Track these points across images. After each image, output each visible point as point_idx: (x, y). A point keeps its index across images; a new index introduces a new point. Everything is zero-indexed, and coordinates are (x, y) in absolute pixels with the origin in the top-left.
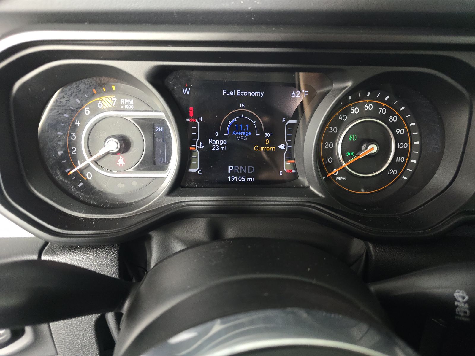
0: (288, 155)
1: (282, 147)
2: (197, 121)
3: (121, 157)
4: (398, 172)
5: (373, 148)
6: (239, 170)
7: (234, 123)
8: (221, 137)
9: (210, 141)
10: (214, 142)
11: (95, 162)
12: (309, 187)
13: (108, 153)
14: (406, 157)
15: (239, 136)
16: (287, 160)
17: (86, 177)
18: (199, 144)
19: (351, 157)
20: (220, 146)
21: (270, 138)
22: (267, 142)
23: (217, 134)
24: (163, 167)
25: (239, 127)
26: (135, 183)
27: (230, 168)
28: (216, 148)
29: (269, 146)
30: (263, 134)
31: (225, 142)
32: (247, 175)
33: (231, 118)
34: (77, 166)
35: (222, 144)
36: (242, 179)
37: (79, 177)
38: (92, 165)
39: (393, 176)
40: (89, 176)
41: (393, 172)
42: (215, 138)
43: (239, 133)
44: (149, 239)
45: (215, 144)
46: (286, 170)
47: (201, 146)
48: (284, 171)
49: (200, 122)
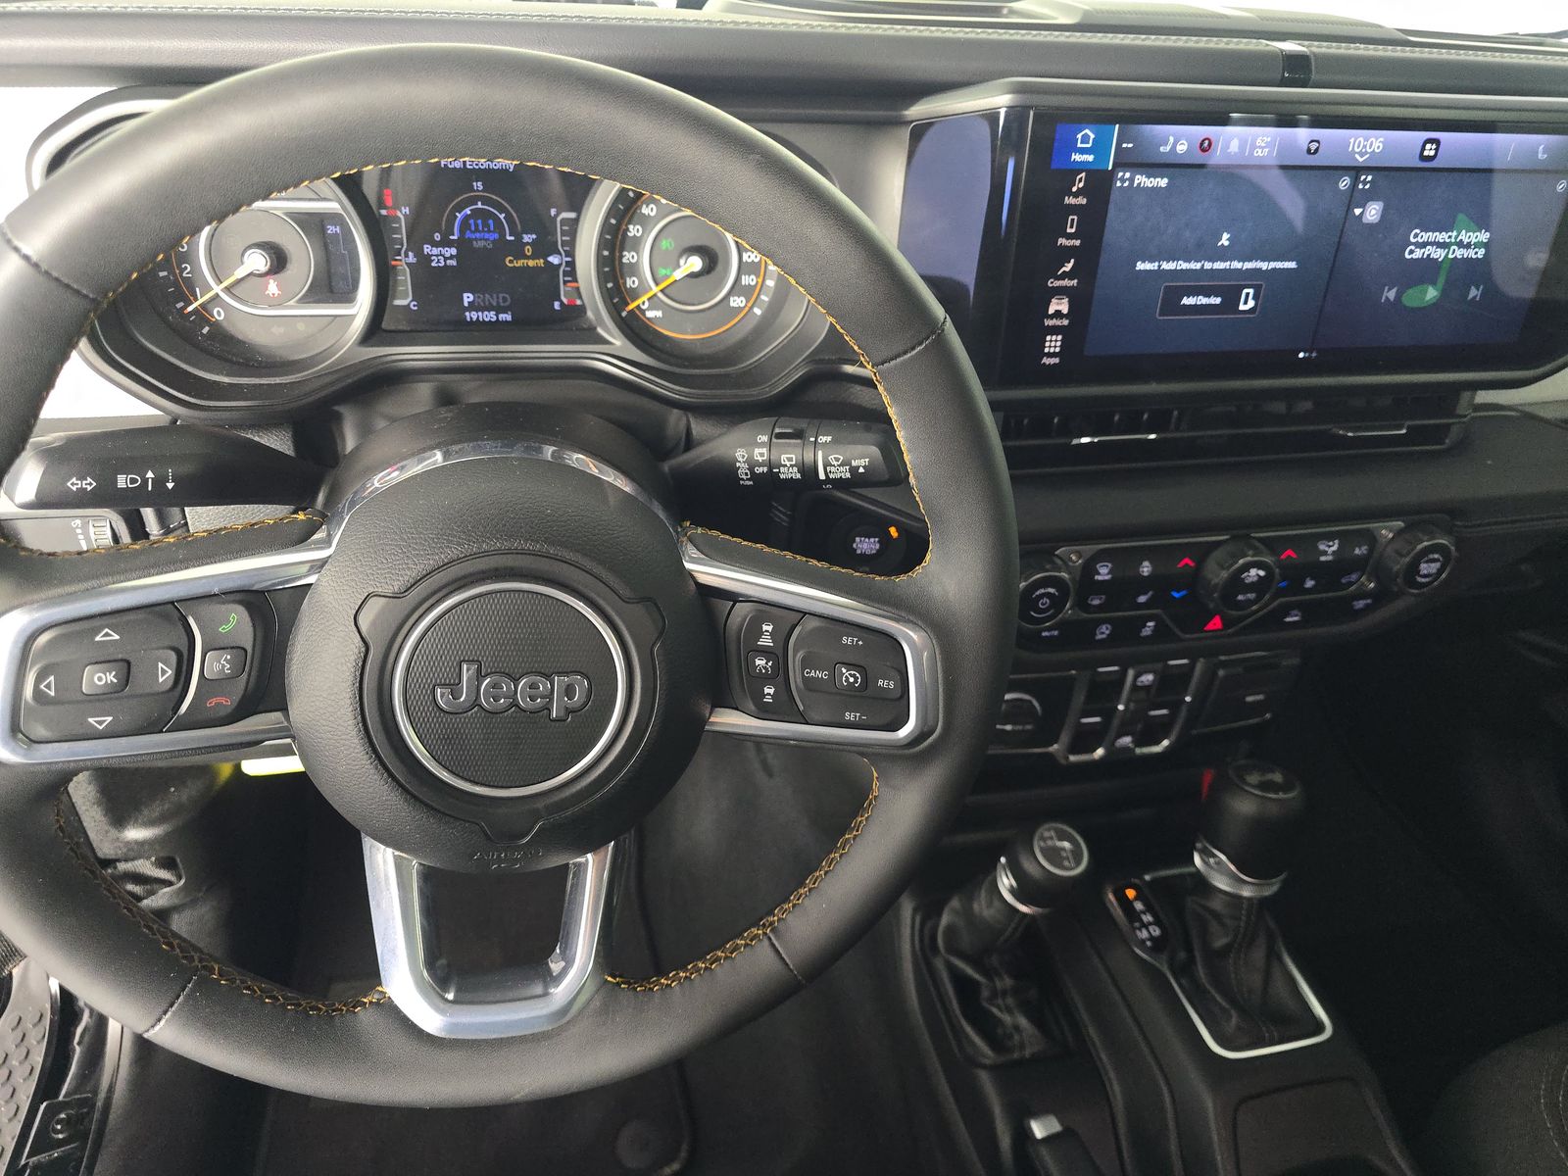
0: (565, 274)
1: (554, 260)
2: (399, 214)
3: (271, 281)
4: (747, 302)
5: (695, 263)
6: (484, 301)
7: (467, 217)
8: (449, 244)
9: (427, 249)
10: (435, 251)
11: (228, 290)
12: (595, 328)
13: (251, 274)
14: (757, 276)
15: (476, 239)
16: (565, 282)
17: (213, 317)
18: (407, 256)
19: (667, 277)
20: (446, 259)
21: (533, 244)
22: (528, 250)
23: (437, 237)
24: (347, 295)
25: (476, 225)
26: (301, 326)
27: (468, 298)
28: (438, 262)
29: (533, 257)
30: (519, 238)
31: (454, 251)
32: (499, 310)
33: (460, 208)
34: (196, 299)
35: (448, 255)
36: (490, 316)
37: (202, 316)
38: (224, 296)
39: (740, 309)
40: (218, 314)
41: (737, 302)
42: (435, 244)
43: (478, 235)
44: (338, 418)
45: (437, 256)
46: (565, 301)
47: (411, 258)
48: (562, 303)
49: (405, 215)
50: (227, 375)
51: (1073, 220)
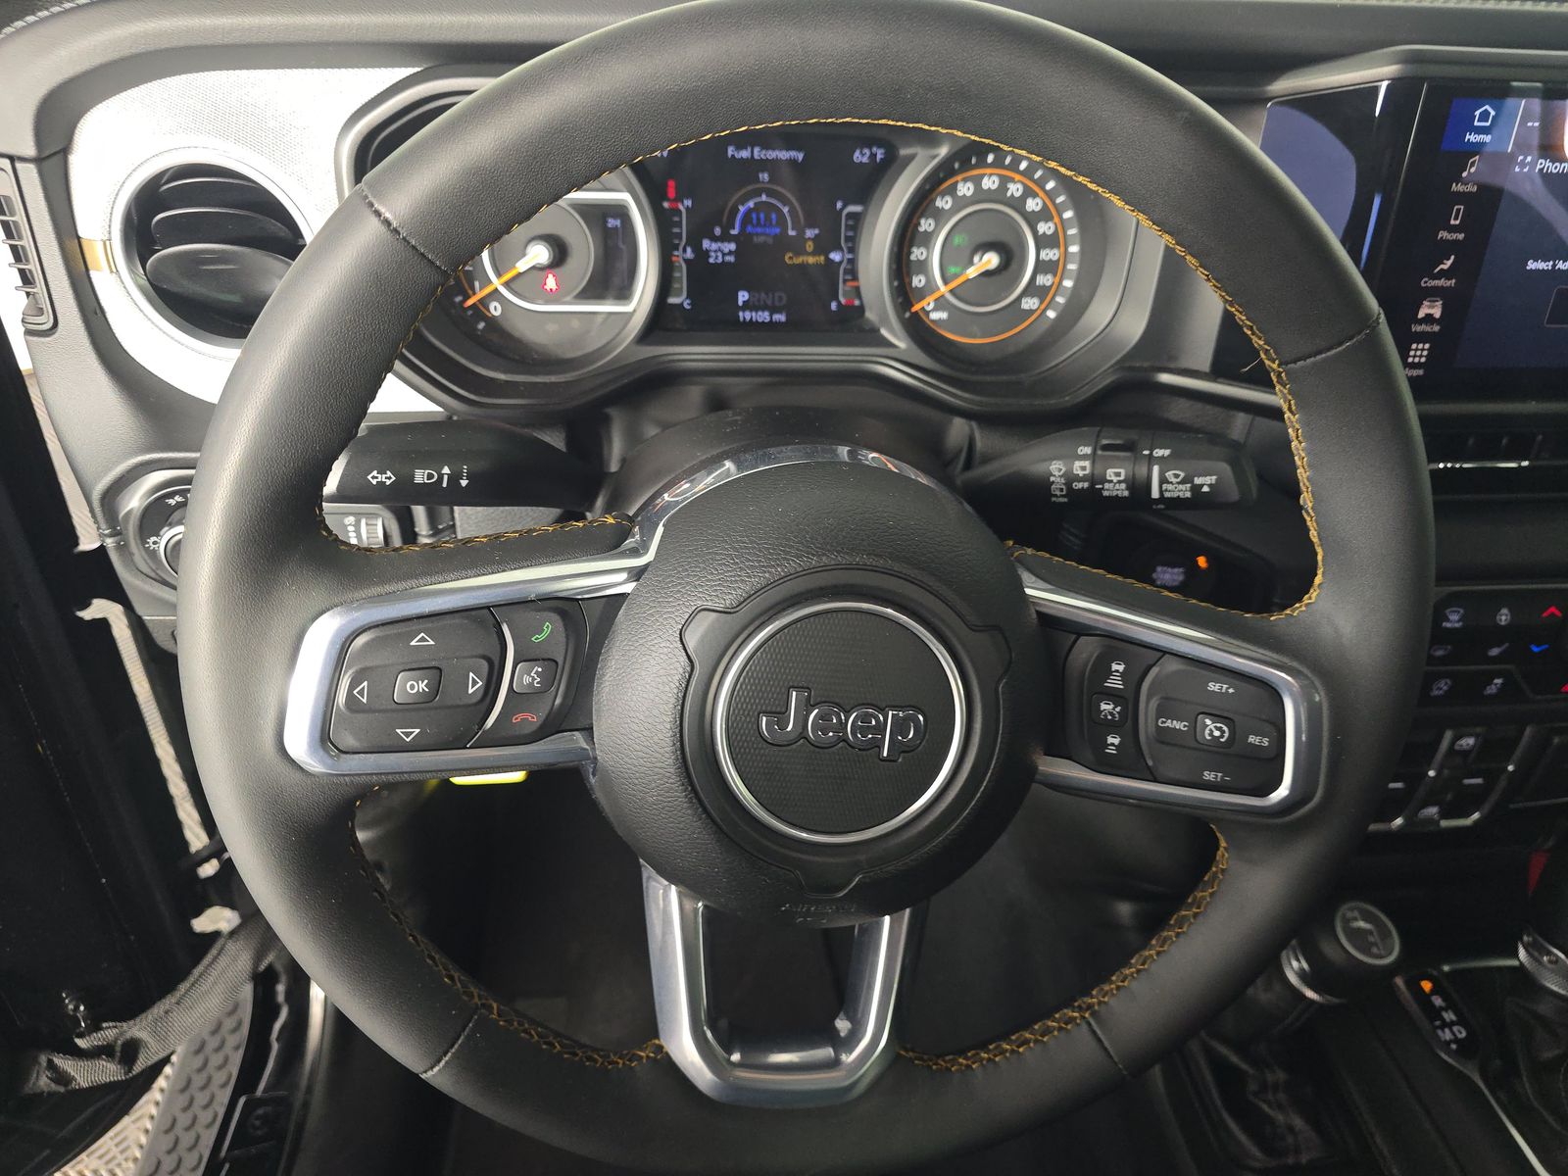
0: (846, 272)
1: (835, 256)
2: (681, 207)
3: (550, 276)
4: (1041, 303)
5: (992, 260)
6: (759, 301)
7: (749, 211)
8: (725, 237)
9: (706, 244)
10: (714, 246)
11: (507, 284)
12: (877, 331)
13: (533, 268)
14: (1055, 275)
15: (757, 234)
16: (845, 281)
17: (489, 312)
18: (685, 250)
19: (956, 276)
20: (724, 255)
21: (816, 239)
22: (810, 246)
23: (718, 231)
24: (624, 293)
25: (758, 219)
26: (575, 323)
27: (743, 296)
28: (717, 258)
29: (814, 253)
30: (801, 233)
31: (732, 246)
32: (773, 310)
33: (743, 200)
34: (474, 293)
35: (726, 251)
36: (763, 316)
37: (480, 311)
38: (503, 291)
39: (1031, 312)
40: (495, 309)
41: (1030, 303)
42: (714, 239)
43: (759, 230)
44: (606, 420)
45: (715, 251)
46: (843, 300)
47: (689, 254)
48: (839, 303)
49: (687, 209)
50: (505, 372)
51: (1458, 210)
